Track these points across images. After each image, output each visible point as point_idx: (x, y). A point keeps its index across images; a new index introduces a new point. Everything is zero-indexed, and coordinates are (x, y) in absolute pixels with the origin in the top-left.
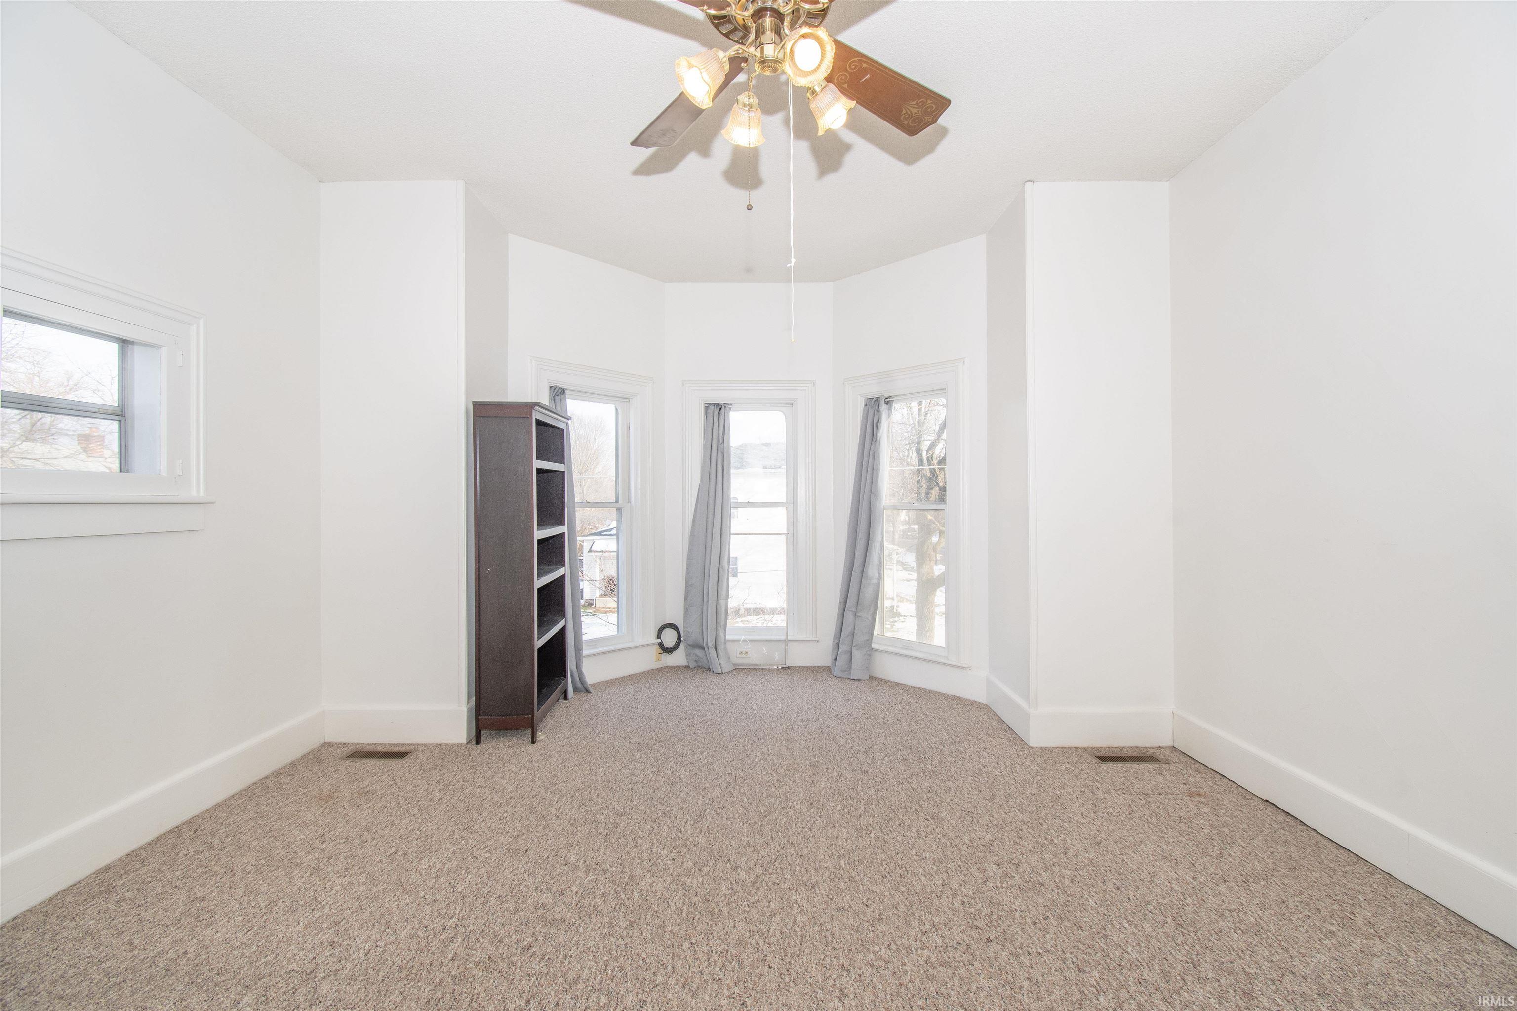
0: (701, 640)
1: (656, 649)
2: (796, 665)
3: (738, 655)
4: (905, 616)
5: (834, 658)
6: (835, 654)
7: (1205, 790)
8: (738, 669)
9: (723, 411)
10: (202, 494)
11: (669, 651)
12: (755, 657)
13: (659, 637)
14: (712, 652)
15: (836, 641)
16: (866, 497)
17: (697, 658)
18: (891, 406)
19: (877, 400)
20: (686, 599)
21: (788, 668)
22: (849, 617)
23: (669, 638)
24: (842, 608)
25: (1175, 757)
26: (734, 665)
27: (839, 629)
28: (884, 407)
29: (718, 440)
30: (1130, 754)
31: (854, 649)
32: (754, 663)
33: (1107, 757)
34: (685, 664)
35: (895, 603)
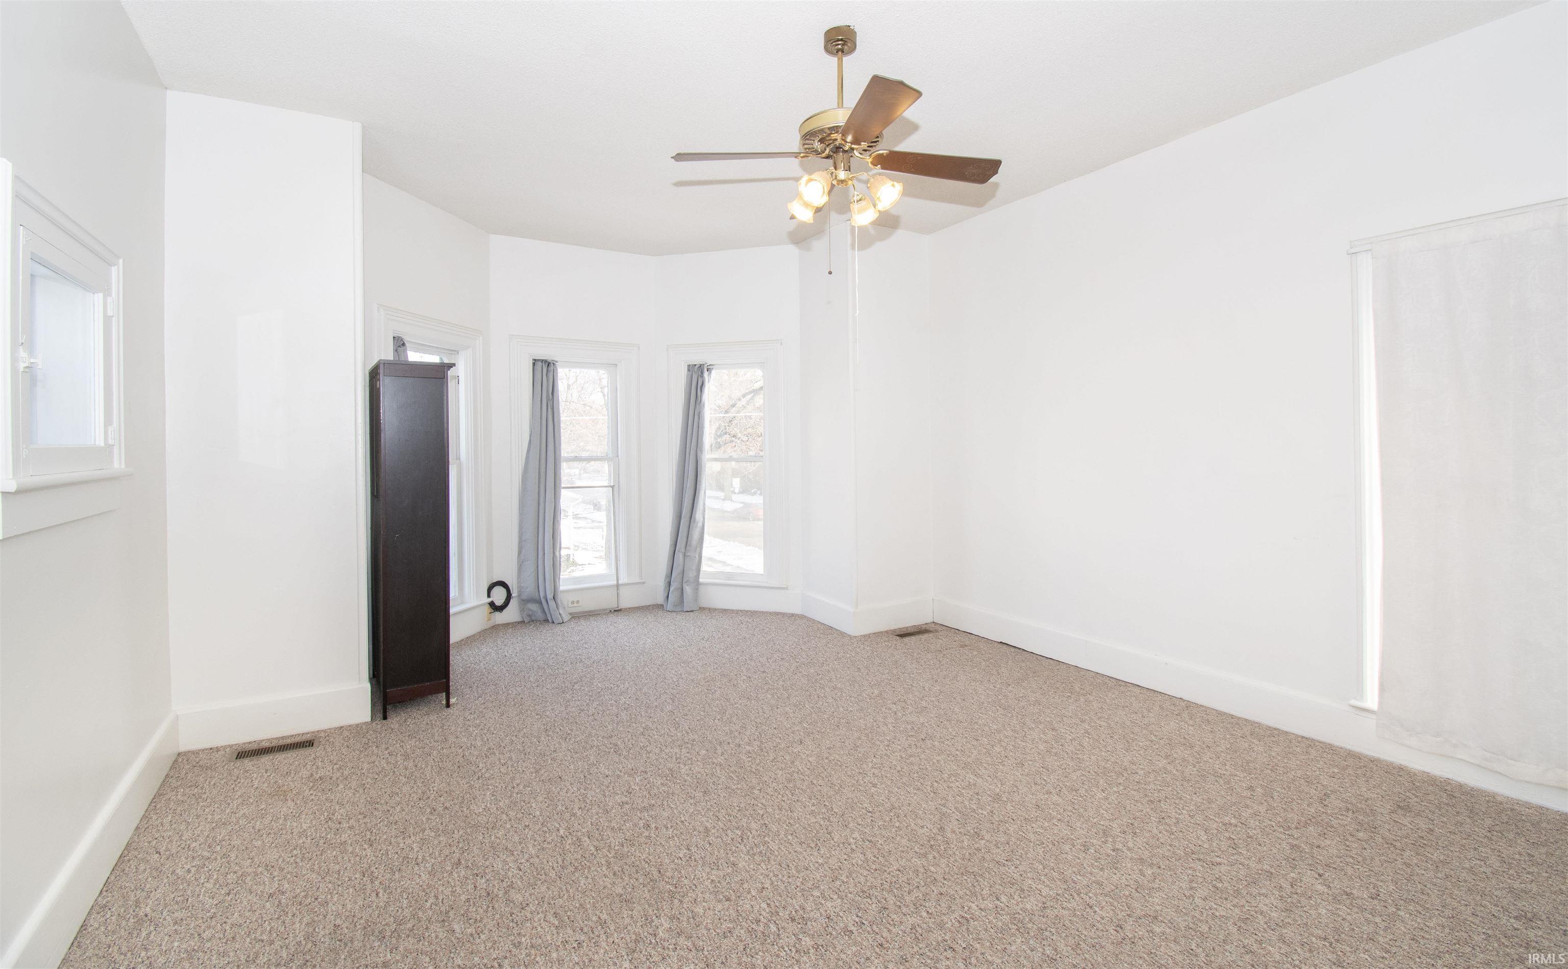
0: (537, 594)
1: (487, 609)
2: (627, 607)
3: (570, 605)
4: (582, 565)
5: (666, 595)
6: (667, 592)
7: (967, 643)
8: (576, 616)
9: (552, 368)
10: (123, 466)
11: (500, 609)
12: (587, 604)
13: (489, 596)
14: (551, 603)
15: (667, 580)
16: (693, 452)
17: (530, 612)
18: (710, 373)
19: (701, 367)
20: (520, 553)
21: (620, 610)
22: (679, 557)
23: (499, 596)
24: (673, 550)
25: (937, 627)
26: (570, 614)
27: (670, 571)
28: (706, 374)
29: (548, 395)
30: (913, 631)
31: (684, 585)
32: (587, 609)
33: (904, 634)
34: (519, 619)
35: (570, 552)
